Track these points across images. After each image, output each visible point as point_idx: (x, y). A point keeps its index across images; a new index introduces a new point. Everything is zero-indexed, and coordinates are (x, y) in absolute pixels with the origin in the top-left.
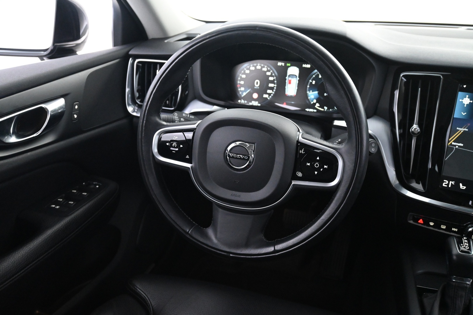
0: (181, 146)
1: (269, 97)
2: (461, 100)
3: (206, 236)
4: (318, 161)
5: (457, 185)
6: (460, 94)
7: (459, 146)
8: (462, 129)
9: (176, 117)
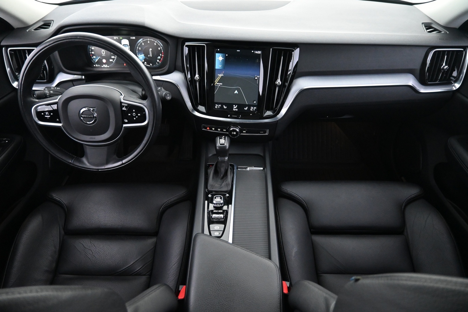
0: (52, 114)
1: (113, 61)
2: (218, 58)
3: (82, 162)
4: (134, 112)
5: (222, 107)
6: (217, 55)
7: (220, 85)
8: (220, 75)
9: (46, 91)
